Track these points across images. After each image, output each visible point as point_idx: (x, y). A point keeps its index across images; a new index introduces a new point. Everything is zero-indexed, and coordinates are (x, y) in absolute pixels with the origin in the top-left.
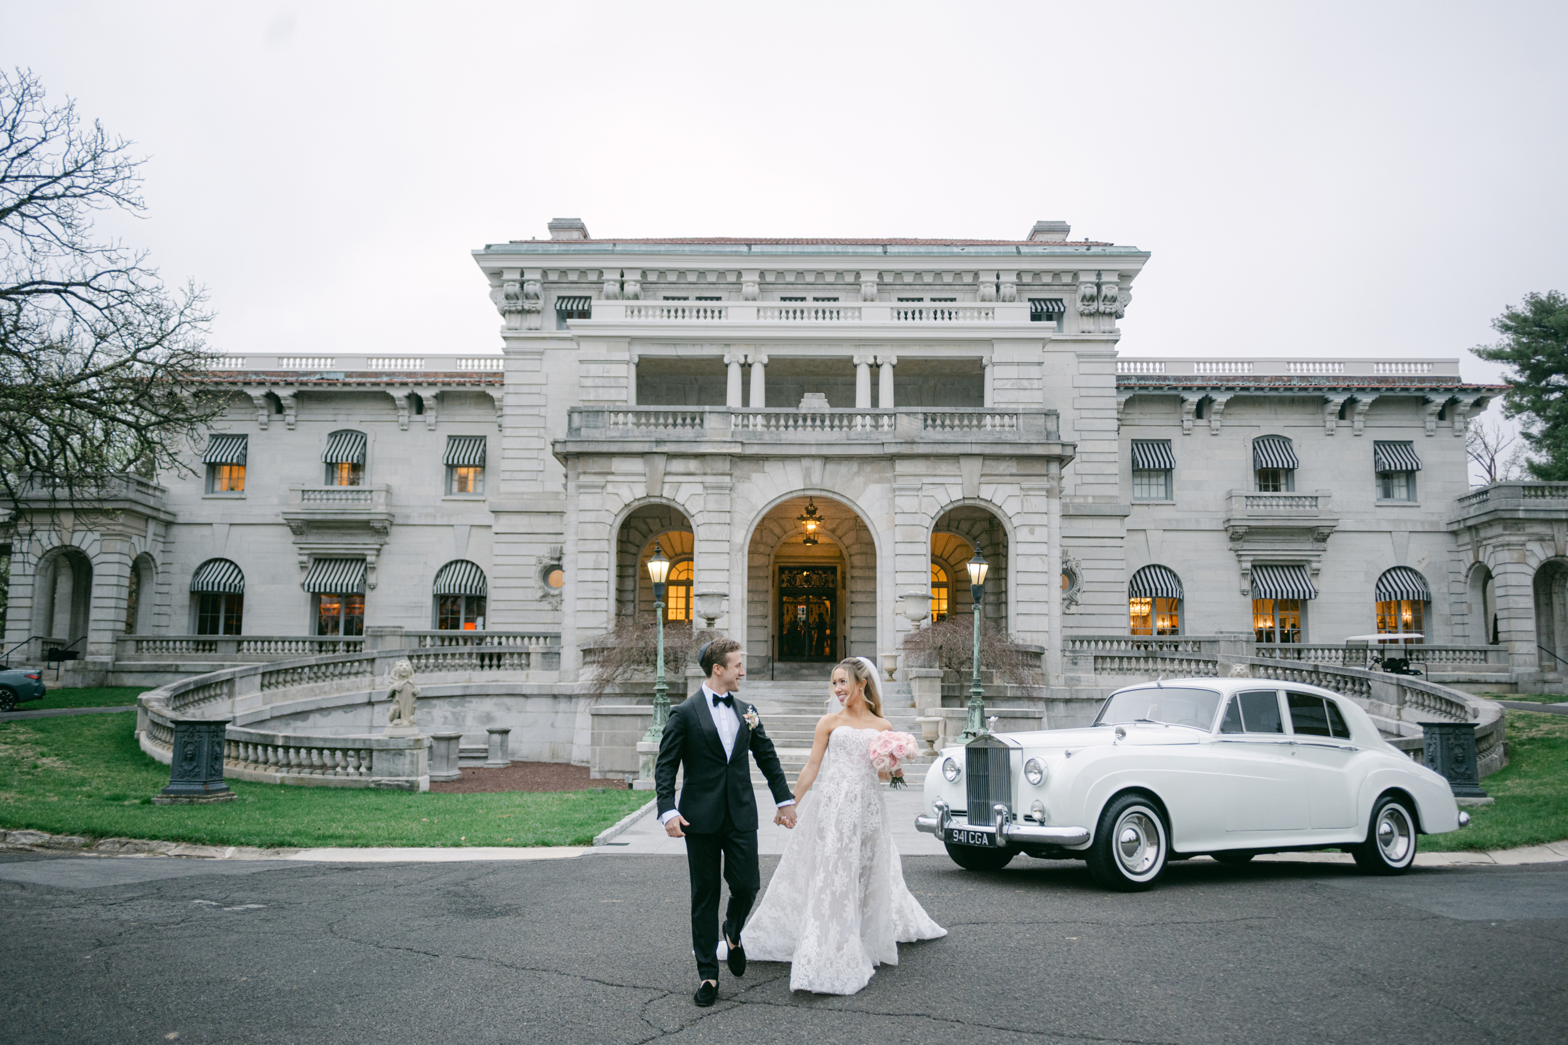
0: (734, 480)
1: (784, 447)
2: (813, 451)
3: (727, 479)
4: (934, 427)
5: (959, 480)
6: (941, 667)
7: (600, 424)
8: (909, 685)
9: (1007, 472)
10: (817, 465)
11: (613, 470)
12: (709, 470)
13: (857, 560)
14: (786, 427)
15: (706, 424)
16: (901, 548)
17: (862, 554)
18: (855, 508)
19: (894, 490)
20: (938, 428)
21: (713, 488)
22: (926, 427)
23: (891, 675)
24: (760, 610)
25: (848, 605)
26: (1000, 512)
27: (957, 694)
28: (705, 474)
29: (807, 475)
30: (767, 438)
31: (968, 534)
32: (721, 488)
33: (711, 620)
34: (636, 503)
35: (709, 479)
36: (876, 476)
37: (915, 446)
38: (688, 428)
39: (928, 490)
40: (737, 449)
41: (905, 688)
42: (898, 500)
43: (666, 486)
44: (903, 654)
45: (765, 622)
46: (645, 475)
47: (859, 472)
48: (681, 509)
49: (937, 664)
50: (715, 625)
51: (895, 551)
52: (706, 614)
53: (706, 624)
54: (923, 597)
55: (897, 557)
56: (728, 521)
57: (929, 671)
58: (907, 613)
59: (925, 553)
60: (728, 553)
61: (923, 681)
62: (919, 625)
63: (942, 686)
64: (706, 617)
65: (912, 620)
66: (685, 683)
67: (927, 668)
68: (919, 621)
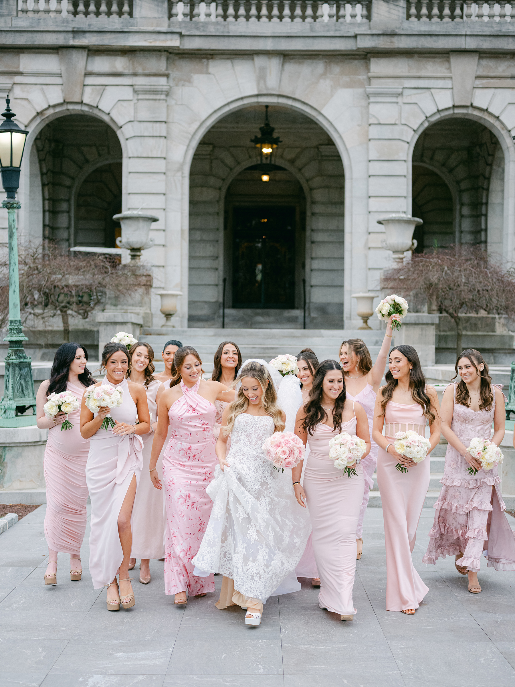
0: (171, 83)
1: (232, 40)
2: (269, 45)
3: (163, 81)
4: (419, 17)
5: (448, 83)
6: (430, 312)
7: (5, 12)
9: (508, 73)
10: (274, 63)
11: (21, 69)
12: (140, 70)
13: (319, 195)
14: (236, 17)
15: (136, 12)
16: (376, 168)
17: (324, 187)
18: (320, 119)
19: (368, 96)
20: (424, 19)
21: (146, 92)
22: (409, 16)
23: (366, 322)
24: (209, 250)
25: (308, 245)
26: (497, 124)
27: (450, 345)
28: (135, 75)
29: (261, 77)
30: (212, 30)
31: (443, 165)
32: (155, 92)
33: (135, 251)
34: (51, 111)
35: (141, 81)
36: (346, 79)
37: (395, 39)
38: (115, 17)
39: (410, 96)
40: (174, 42)
42: (374, 109)
43: (88, 90)
45: (215, 264)
46: (60, 75)
47: (324, 75)
48: (106, 118)
49: (425, 308)
50: (141, 257)
51: (368, 171)
52: (128, 243)
53: (130, 257)
54: (408, 222)
55: (371, 179)
56: (164, 134)
57: (417, 316)
58: (388, 243)
59: (405, 174)
60: (165, 173)
61: (411, 328)
62: (402, 259)
63: (436, 335)
64: (129, 247)
65: (394, 252)
66: (98, 331)
67: (414, 312)
68: (402, 252)
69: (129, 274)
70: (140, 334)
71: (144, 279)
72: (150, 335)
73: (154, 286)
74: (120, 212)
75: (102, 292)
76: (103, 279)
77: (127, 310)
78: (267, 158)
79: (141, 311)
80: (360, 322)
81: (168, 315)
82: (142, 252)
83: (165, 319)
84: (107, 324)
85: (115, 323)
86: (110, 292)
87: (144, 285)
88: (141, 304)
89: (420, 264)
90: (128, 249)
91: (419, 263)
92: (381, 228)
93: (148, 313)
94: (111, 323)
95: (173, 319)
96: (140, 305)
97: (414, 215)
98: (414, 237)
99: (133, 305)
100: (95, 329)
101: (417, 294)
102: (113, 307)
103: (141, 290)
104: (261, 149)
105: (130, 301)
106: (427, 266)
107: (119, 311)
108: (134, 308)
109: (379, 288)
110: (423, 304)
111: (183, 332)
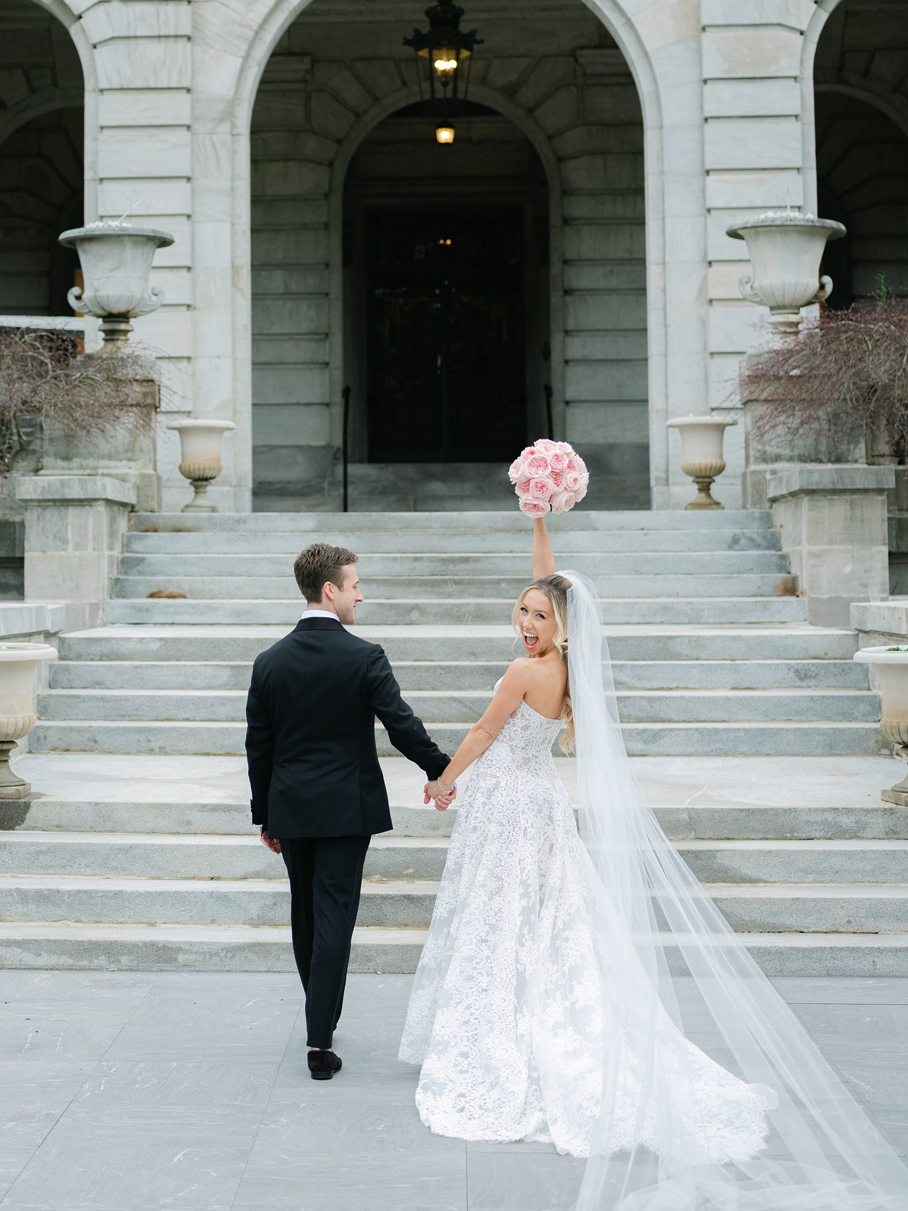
6: (872, 458)
8: (767, 520)
23: (705, 488)
25: (556, 298)
33: (115, 321)
41: (754, 530)
44: (744, 422)
49: (860, 450)
50: (130, 335)
51: (701, 107)
52: (97, 302)
53: (102, 335)
54: (807, 230)
55: (711, 125)
56: (186, 30)
57: (837, 470)
58: (756, 285)
59: (797, 111)
60: (188, 127)
61: (824, 503)
62: (796, 324)
63: (890, 519)
64: (100, 312)
65: (772, 308)
66: (22, 524)
67: (830, 461)
68: (796, 308)
69: (98, 377)
70: (129, 529)
71: (136, 392)
72: (155, 531)
73: (164, 407)
74: (80, 223)
75: (31, 424)
76: (34, 391)
77: (95, 468)
78: (445, 84)
79: (133, 470)
80: (690, 491)
81: (199, 481)
82: (132, 321)
83: (193, 489)
84: (43, 503)
85: (66, 503)
86: (53, 426)
87: (138, 405)
88: (130, 453)
89: (843, 336)
90: (99, 316)
91: (838, 332)
92: (738, 248)
93: (149, 476)
94: (54, 501)
95: (211, 489)
96: (130, 455)
97: (822, 214)
98: (824, 270)
99: (110, 457)
100: (17, 519)
101: (836, 415)
102: (60, 463)
103: (129, 419)
104: (431, 61)
105: (105, 447)
106: (860, 342)
107: (75, 472)
108: (113, 463)
109: (736, 401)
110: (852, 436)
111: (238, 521)
